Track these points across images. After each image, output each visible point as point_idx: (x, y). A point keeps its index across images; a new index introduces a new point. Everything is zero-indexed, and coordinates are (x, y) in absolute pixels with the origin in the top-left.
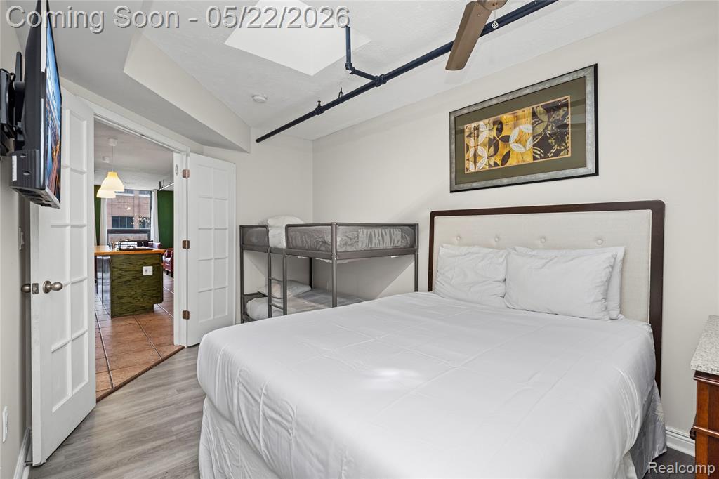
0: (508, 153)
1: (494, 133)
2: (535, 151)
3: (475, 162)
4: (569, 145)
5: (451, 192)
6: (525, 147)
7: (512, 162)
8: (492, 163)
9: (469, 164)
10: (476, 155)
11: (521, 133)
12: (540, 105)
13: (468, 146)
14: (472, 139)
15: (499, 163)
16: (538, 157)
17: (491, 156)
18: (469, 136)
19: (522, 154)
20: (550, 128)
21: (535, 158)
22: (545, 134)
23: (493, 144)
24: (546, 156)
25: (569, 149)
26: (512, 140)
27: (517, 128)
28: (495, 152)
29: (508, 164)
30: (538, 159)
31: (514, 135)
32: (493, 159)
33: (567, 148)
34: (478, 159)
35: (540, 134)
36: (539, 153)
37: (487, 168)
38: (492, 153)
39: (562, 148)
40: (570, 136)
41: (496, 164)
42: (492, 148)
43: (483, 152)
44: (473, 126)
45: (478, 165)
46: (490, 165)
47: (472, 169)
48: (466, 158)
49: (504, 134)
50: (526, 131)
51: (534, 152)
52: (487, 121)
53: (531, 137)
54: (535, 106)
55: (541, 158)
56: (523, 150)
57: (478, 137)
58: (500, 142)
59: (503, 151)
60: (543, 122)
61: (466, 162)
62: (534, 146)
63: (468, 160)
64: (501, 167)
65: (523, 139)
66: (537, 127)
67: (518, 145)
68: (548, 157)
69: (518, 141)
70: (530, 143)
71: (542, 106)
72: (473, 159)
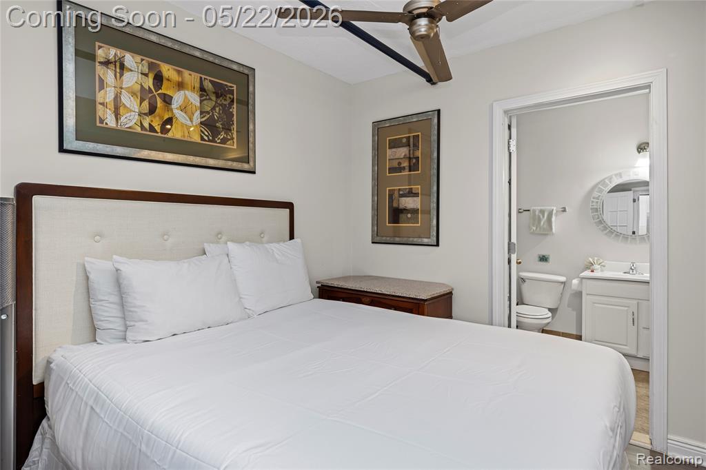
0: (170, 120)
1: (149, 82)
2: (203, 130)
3: (117, 113)
4: (235, 136)
5: (60, 150)
6: (191, 121)
7: (175, 133)
8: (146, 125)
9: (105, 112)
10: (117, 102)
11: (186, 100)
12: (209, 78)
13: (101, 81)
14: (110, 73)
15: (158, 128)
16: (206, 138)
17: (145, 114)
18: (105, 65)
19: (188, 128)
20: (217, 109)
21: (202, 139)
22: (213, 115)
23: (148, 97)
24: (213, 141)
25: (235, 140)
26: (175, 104)
27: (182, 92)
28: (151, 111)
29: (170, 135)
30: (205, 140)
31: (178, 98)
32: (148, 119)
33: (233, 139)
34: (122, 110)
35: (208, 113)
36: (207, 134)
37: (139, 129)
38: (147, 111)
39: (229, 137)
40: (235, 126)
41: (152, 129)
42: (146, 104)
43: (129, 101)
44: (113, 53)
45: (122, 119)
46: (142, 127)
47: (110, 122)
48: (99, 99)
49: (164, 90)
50: (194, 102)
51: (201, 131)
52: (138, 58)
53: (198, 112)
54: (203, 77)
55: (209, 141)
56: (189, 123)
57: (121, 74)
58: (157, 96)
59: (162, 113)
60: (210, 99)
61: (99, 107)
62: (201, 123)
63: (102, 104)
64: (160, 134)
65: (189, 108)
66: (205, 102)
67: (183, 114)
68: (216, 142)
69: (183, 109)
70: (197, 118)
71: (211, 81)
72: (111, 106)
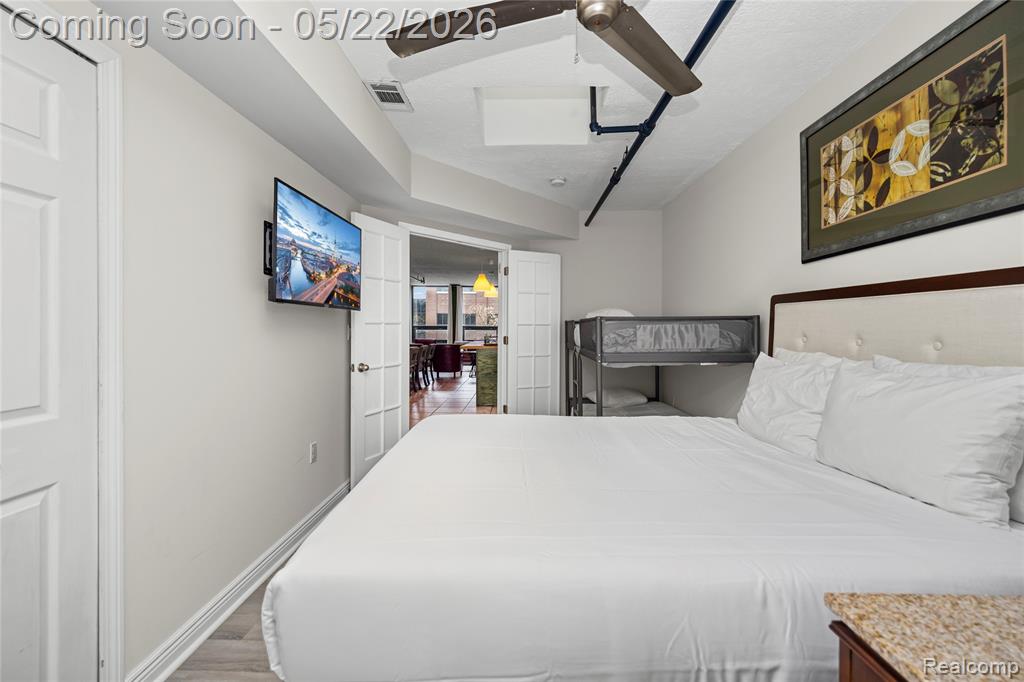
0: (887, 183)
1: (864, 152)
2: (934, 168)
3: (837, 208)
4: (1004, 141)
5: (804, 262)
6: (915, 165)
7: (894, 197)
8: (861, 205)
9: (828, 212)
10: (838, 195)
11: (910, 138)
12: (943, 75)
13: (827, 182)
14: (832, 169)
15: (872, 203)
16: (941, 179)
17: (861, 193)
18: (828, 165)
19: (911, 179)
20: (962, 115)
21: (934, 183)
22: (955, 131)
23: (863, 169)
24: (956, 176)
25: (1004, 150)
26: (893, 156)
27: (903, 133)
28: (867, 185)
29: (887, 203)
30: (940, 183)
31: (897, 147)
32: (863, 197)
33: (997, 150)
34: (840, 201)
35: (946, 133)
36: (941, 171)
37: (855, 215)
38: (862, 187)
39: (988, 152)
40: (1005, 120)
41: (867, 206)
42: (862, 178)
43: (848, 187)
44: (833, 147)
45: (841, 211)
46: (858, 210)
47: (832, 221)
48: (823, 203)
49: (880, 148)
50: (919, 134)
51: (933, 172)
52: (853, 131)
53: (928, 144)
54: (933, 81)
55: (947, 180)
56: (913, 171)
57: (840, 163)
58: (873, 162)
59: (878, 180)
60: (949, 107)
61: (823, 209)
62: (931, 159)
63: (825, 206)
64: (875, 209)
65: (912, 151)
66: (940, 120)
67: (905, 163)
68: (960, 176)
69: (904, 156)
70: (925, 154)
71: (948, 77)
72: (832, 204)
